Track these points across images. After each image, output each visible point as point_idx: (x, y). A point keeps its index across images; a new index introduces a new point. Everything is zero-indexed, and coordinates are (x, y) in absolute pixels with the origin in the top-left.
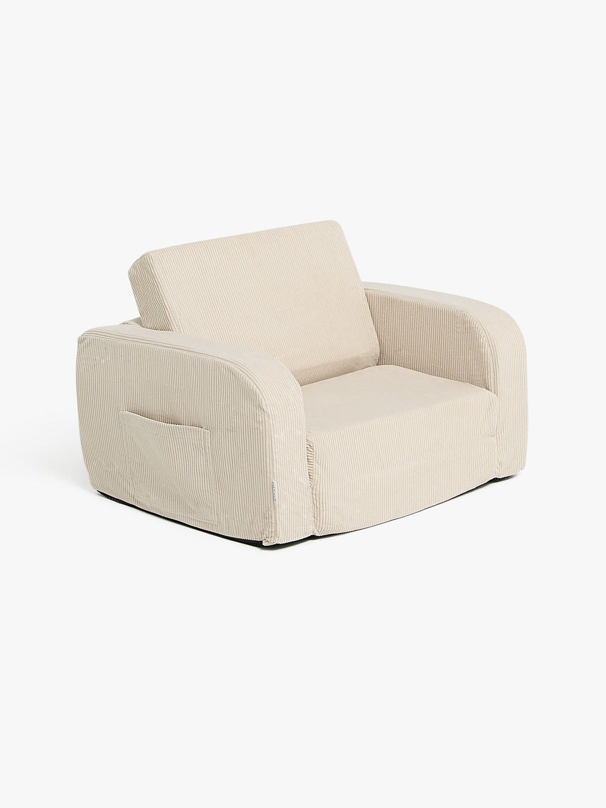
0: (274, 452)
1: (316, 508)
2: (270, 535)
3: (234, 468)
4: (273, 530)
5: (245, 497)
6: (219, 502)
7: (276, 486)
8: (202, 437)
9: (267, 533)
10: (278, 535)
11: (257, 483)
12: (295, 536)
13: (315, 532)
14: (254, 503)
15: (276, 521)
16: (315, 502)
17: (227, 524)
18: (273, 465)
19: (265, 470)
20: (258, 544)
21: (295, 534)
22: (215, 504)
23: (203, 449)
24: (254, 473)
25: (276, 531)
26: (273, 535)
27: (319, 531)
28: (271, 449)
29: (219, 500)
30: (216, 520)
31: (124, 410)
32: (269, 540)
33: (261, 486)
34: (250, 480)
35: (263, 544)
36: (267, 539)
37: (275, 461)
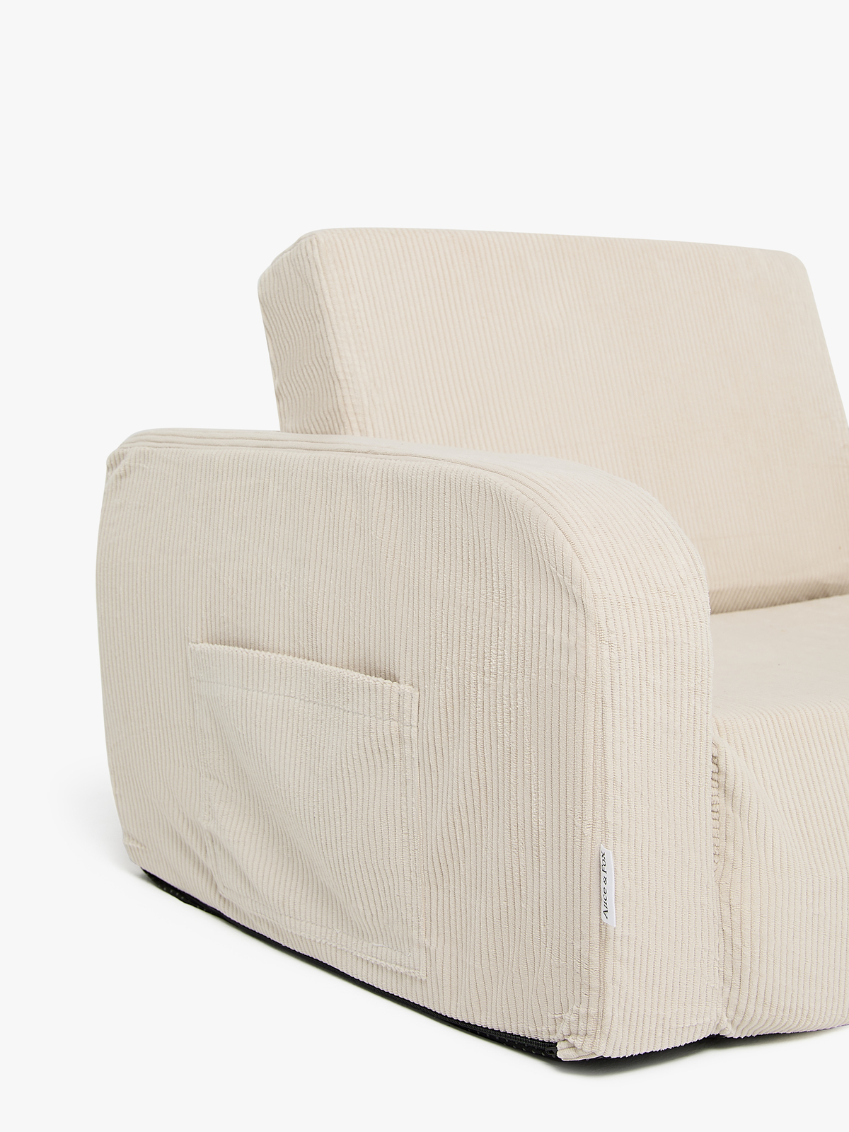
0: (609, 754)
1: (729, 951)
2: (582, 1026)
3: (483, 803)
4: (593, 1011)
5: (511, 900)
6: (434, 910)
7: (610, 867)
8: (395, 706)
9: (573, 1018)
10: (606, 1029)
11: (549, 854)
12: (660, 1034)
13: (722, 1026)
14: (536, 920)
15: (602, 982)
16: (728, 930)
17: (454, 980)
18: (604, 798)
19: (578, 812)
20: (543, 1051)
21: (660, 1029)
22: (422, 918)
23: (396, 748)
24: (541, 823)
25: (600, 1015)
26: (591, 1028)
27: (737, 1023)
28: (599, 742)
29: (434, 904)
30: (423, 965)
31: (199, 640)
32: (578, 1043)
33: (563, 865)
34: (528, 844)
35: (559, 1055)
36: (570, 1039)
37: (610, 783)
